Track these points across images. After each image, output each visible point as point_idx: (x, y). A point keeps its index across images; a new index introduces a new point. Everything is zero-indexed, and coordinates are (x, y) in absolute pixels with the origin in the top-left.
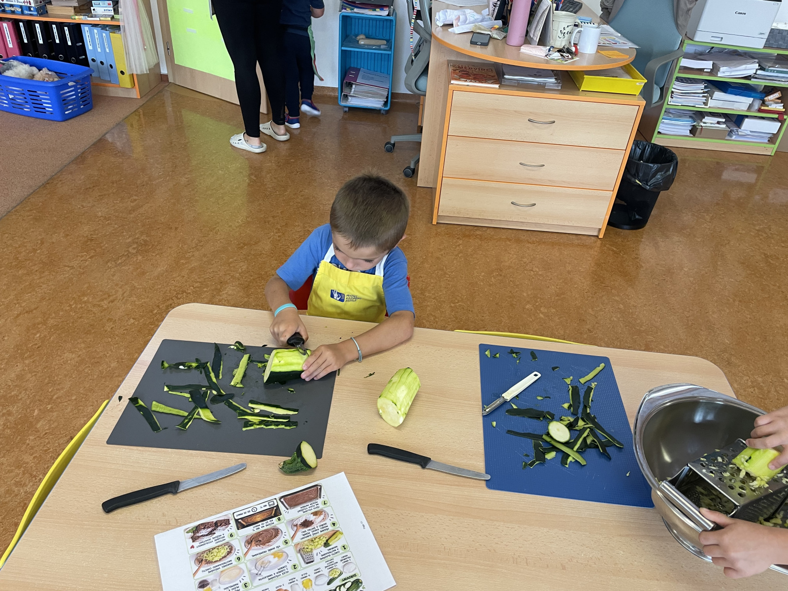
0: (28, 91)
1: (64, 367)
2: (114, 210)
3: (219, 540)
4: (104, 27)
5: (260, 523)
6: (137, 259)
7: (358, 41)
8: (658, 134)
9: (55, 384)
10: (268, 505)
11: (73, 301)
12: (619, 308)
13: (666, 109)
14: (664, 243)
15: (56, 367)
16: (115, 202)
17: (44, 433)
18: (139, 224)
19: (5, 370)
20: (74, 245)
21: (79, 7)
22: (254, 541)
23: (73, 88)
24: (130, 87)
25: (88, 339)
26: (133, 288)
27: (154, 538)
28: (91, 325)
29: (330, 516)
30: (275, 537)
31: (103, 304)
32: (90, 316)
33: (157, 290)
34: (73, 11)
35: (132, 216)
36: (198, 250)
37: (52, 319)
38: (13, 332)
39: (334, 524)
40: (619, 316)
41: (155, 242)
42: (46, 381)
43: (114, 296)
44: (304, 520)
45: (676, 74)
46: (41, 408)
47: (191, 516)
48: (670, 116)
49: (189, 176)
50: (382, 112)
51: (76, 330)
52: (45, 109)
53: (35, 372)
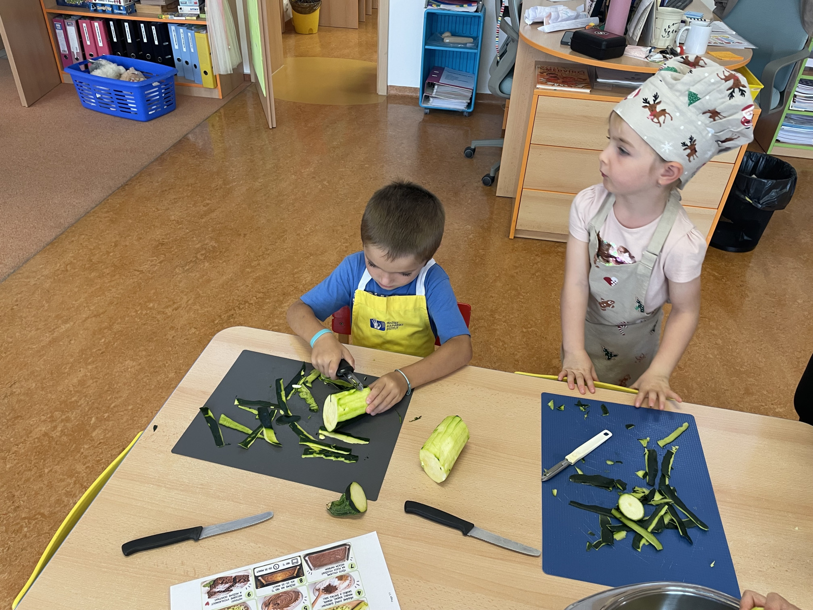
0: (114, 90)
1: (124, 374)
2: (187, 213)
3: (236, 599)
4: (190, 26)
5: (280, 584)
6: (204, 266)
7: (443, 39)
8: (775, 142)
9: (114, 392)
10: (291, 563)
11: (139, 307)
12: (716, 344)
13: (787, 114)
14: (776, 269)
15: (117, 374)
16: (189, 205)
17: (98, 442)
18: (210, 229)
19: (69, 374)
20: (146, 249)
21: (167, 6)
22: (272, 603)
23: (157, 89)
24: (212, 87)
25: (149, 346)
26: (198, 296)
27: (169, 589)
28: (154, 333)
29: (356, 583)
30: (295, 601)
31: (167, 311)
32: (154, 323)
33: (220, 300)
34: (160, 10)
35: (204, 220)
36: (264, 259)
37: (118, 324)
38: (80, 336)
39: (359, 593)
40: (716, 353)
41: (223, 249)
42: (106, 388)
43: (179, 304)
44: (327, 584)
45: (801, 76)
46: (99, 416)
47: (210, 567)
48: (792, 123)
49: (262, 180)
50: (465, 114)
51: (139, 337)
52: (130, 109)
53: (96, 378)
